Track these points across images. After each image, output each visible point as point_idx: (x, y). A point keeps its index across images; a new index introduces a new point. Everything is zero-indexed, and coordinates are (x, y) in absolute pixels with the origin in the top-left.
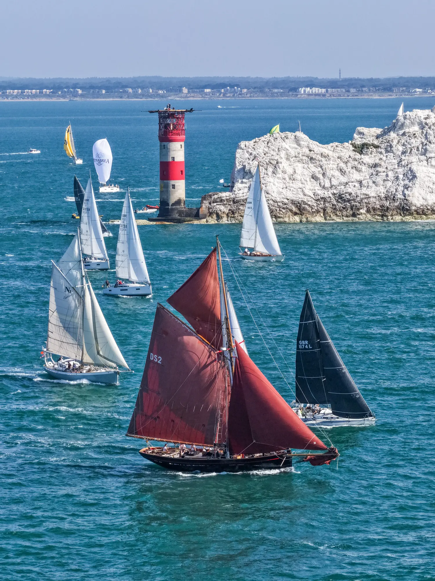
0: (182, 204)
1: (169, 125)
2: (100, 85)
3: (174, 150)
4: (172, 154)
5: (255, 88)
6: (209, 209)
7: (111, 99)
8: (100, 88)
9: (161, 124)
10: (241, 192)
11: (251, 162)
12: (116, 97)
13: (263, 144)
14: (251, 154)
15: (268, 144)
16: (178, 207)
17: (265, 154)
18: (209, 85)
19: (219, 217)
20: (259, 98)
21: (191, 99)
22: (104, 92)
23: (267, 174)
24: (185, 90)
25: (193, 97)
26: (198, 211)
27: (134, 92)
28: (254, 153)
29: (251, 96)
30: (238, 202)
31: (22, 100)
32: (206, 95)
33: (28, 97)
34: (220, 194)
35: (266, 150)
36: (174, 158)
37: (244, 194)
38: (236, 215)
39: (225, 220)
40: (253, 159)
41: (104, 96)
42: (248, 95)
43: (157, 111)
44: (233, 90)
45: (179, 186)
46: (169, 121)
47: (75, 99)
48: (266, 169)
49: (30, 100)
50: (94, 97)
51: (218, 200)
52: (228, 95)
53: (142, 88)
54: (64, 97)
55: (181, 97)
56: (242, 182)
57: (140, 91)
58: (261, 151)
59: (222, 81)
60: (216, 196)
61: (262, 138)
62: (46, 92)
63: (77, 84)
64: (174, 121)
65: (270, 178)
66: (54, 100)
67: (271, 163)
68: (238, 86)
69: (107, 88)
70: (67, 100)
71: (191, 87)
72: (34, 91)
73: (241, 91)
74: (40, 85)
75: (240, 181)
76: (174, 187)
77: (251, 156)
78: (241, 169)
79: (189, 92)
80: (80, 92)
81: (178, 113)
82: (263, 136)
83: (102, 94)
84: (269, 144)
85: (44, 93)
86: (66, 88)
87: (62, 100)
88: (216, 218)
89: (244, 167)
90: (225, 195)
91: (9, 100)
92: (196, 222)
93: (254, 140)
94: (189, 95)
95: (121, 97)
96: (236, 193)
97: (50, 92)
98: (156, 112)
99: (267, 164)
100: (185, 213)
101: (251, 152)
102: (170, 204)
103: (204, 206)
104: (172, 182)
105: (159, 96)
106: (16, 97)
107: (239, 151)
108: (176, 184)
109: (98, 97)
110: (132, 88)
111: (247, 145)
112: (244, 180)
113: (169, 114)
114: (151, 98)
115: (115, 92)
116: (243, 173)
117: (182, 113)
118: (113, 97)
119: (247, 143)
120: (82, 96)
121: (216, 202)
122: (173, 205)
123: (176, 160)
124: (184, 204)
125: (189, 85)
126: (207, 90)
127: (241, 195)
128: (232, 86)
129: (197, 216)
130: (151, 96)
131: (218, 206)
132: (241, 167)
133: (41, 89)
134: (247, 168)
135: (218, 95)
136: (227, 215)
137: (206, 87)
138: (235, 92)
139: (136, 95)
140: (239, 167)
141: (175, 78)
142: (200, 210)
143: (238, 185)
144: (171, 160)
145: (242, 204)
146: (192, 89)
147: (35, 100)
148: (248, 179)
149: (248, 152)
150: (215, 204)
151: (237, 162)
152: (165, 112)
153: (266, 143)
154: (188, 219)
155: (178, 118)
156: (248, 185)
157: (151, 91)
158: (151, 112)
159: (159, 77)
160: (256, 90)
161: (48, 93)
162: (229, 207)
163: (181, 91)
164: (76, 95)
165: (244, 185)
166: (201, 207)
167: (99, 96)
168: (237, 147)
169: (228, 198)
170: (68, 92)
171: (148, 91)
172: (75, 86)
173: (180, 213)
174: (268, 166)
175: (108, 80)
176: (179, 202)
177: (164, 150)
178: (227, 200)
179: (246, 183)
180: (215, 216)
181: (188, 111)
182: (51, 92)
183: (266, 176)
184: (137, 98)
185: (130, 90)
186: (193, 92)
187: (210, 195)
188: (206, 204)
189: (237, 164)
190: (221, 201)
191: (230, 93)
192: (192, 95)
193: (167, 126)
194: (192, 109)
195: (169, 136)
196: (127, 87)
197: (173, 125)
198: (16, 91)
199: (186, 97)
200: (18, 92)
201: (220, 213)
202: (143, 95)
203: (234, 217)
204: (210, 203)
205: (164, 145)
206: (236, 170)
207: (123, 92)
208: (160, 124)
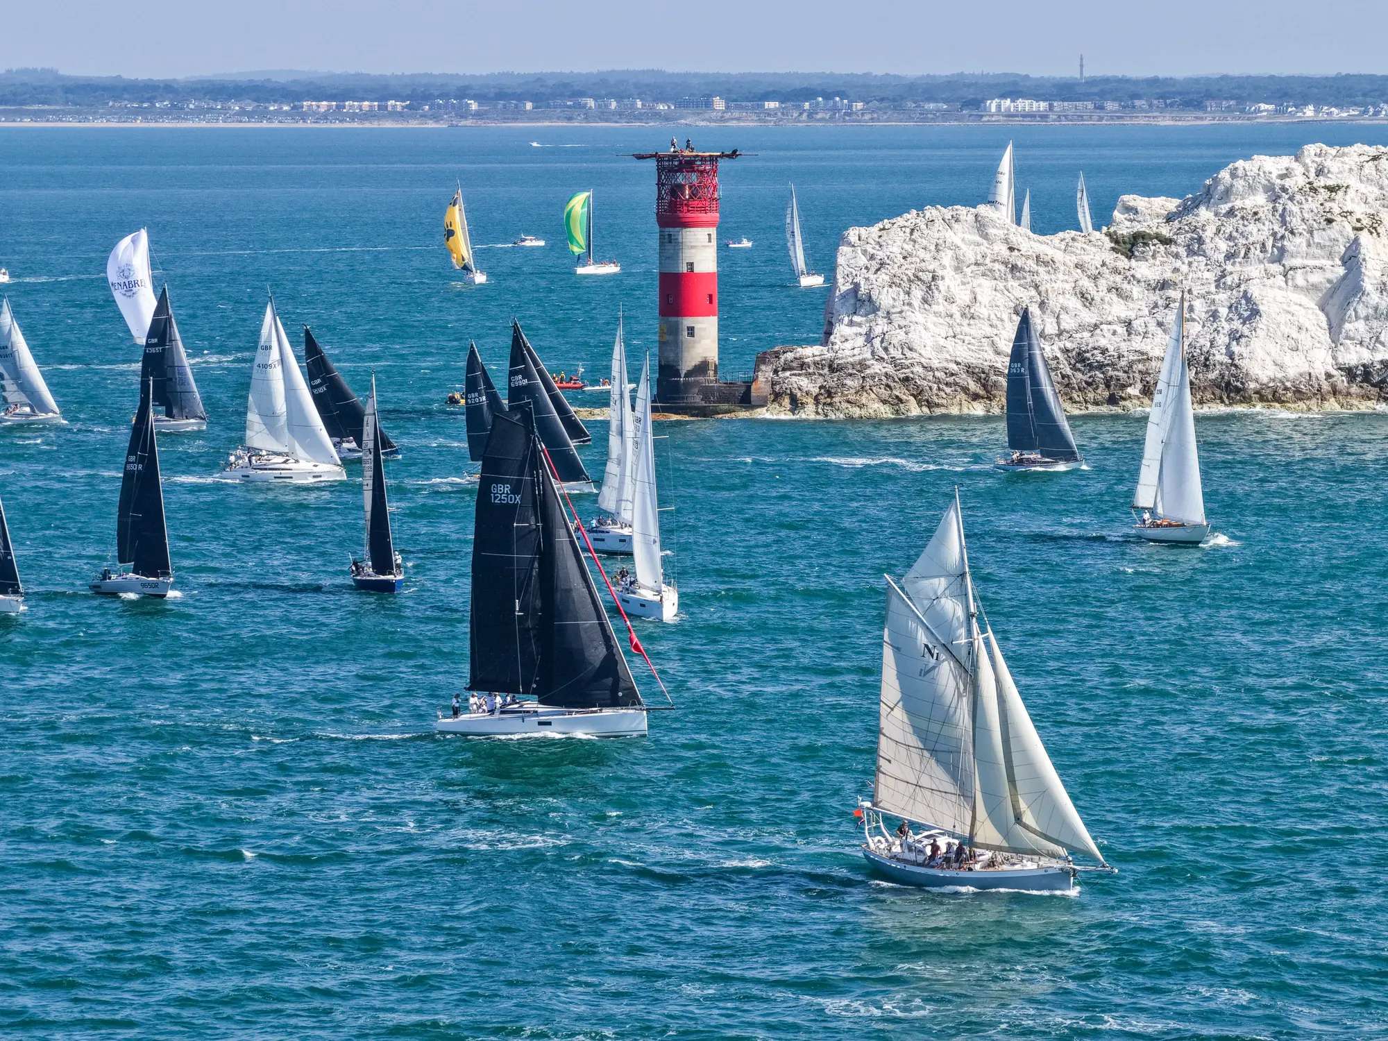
0: (711, 373)
1: (681, 187)
2: (519, 91)
3: (693, 247)
4: (688, 255)
5: (882, 100)
6: (773, 384)
7: (547, 124)
8: (521, 98)
9: (663, 185)
10: (848, 345)
11: (872, 277)
12: (558, 118)
13: (901, 234)
14: (872, 257)
15: (911, 233)
16: (701, 378)
17: (905, 258)
18: (774, 92)
19: (796, 404)
20: (891, 124)
21: (734, 123)
22: (529, 106)
23: (910, 304)
24: (719, 104)
25: (738, 119)
26: (749, 388)
27: (600, 106)
28: (880, 254)
29: (872, 119)
30: (840, 368)
31: (337, 125)
32: (769, 115)
33: (353, 117)
34: (799, 349)
35: (908, 247)
36: (692, 264)
37: (856, 351)
38: (836, 399)
39: (809, 413)
40: (878, 270)
41: (530, 117)
42: (867, 117)
43: (655, 156)
44: (831, 103)
45: (705, 329)
46: (680, 179)
47: (463, 123)
48: (908, 293)
49: (356, 125)
50: (506, 120)
51: (794, 365)
52: (819, 116)
53: (619, 98)
54: (436, 118)
55: (710, 120)
56: (851, 323)
57: (614, 105)
58: (896, 250)
59: (806, 85)
60: (790, 356)
61: (900, 221)
62: (394, 106)
63: (467, 87)
64: (694, 178)
65: (917, 313)
66: (413, 124)
67: (919, 279)
68: (842, 95)
69: (537, 98)
70: (443, 125)
71: (734, 96)
72: (366, 103)
73: (850, 107)
74: (381, 91)
75: (846, 320)
76: (691, 331)
77: (873, 263)
78: (848, 292)
79: (728, 107)
80: (474, 106)
81: (703, 159)
82: (900, 215)
83: (525, 111)
84: (916, 234)
85: (390, 109)
86: (440, 97)
87: (431, 125)
88: (789, 407)
89: (857, 286)
90: (811, 352)
91: (309, 124)
92: (743, 415)
93: (880, 225)
94: (727, 115)
95: (570, 119)
96: (836, 347)
97: (403, 107)
98: (651, 156)
99: (910, 281)
100: (717, 394)
101: (872, 251)
102: (683, 373)
103: (761, 378)
104: (688, 321)
105: (657, 115)
106: (325, 117)
107: (844, 249)
108: (697, 327)
109: (515, 120)
110: (596, 97)
111: (863, 237)
112: (856, 319)
113: (680, 161)
114: (640, 120)
115: (555, 107)
116: (852, 301)
117: (713, 159)
118: (550, 119)
119: (863, 231)
120: (478, 115)
121: (791, 369)
122: (689, 374)
123: (697, 269)
124: (716, 372)
125: (729, 91)
126: (771, 105)
127: (848, 353)
128: (828, 96)
129: (746, 400)
130: (638, 118)
131: (794, 379)
132: (849, 286)
133: (383, 98)
134: (863, 290)
135: (795, 115)
136: (816, 399)
137: (768, 96)
138: (835, 109)
139: (603, 115)
140: (843, 286)
141: (696, 75)
142: (753, 387)
143: (842, 329)
144: (685, 270)
145: (851, 375)
146: (735, 100)
147: (367, 125)
148: (866, 315)
149: (865, 252)
150: (788, 374)
151: (839, 276)
152: (673, 157)
153: (908, 230)
154: (725, 406)
155: (702, 172)
156: (864, 330)
157: (639, 104)
158: (640, 157)
159: (660, 73)
160: (883, 105)
161: (399, 109)
162: (820, 381)
163: (709, 105)
164: (463, 113)
165: (856, 329)
166: (755, 379)
167: (518, 114)
168: (842, 240)
169: (817, 359)
170: (446, 106)
171: (633, 105)
172: (463, 93)
173: (706, 393)
174: (913, 286)
175: (540, 79)
176: (702, 368)
177: (668, 246)
178: (815, 363)
179: (860, 325)
180: (786, 401)
181: (728, 156)
182: (406, 107)
183: (906, 308)
184: (607, 121)
185: (591, 103)
186: (737, 107)
187: (777, 352)
188: (766, 373)
189: (840, 281)
190: (803, 366)
191: (825, 110)
192: (736, 114)
193: (676, 190)
194: (735, 152)
195: (681, 215)
196: (583, 94)
197: (690, 187)
198: (324, 103)
199: (722, 119)
200: (330, 107)
201: (799, 395)
202: (620, 115)
203: (830, 404)
204: (776, 372)
205: (670, 235)
206: (838, 293)
207: (574, 107)
208: (660, 184)
